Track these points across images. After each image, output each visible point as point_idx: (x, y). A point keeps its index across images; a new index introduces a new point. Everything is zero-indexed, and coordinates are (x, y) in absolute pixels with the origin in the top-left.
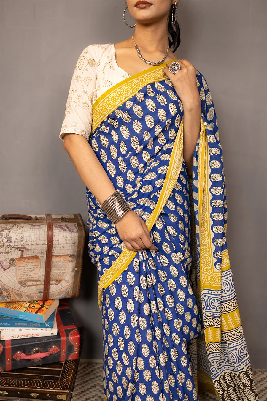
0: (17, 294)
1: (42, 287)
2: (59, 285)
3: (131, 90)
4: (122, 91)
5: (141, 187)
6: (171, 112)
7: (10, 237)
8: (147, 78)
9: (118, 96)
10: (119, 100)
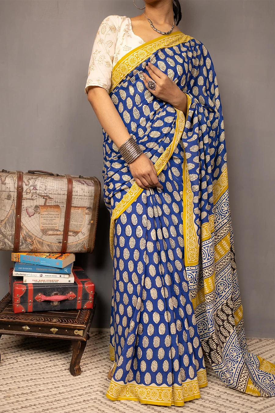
0: (39, 242)
1: (61, 237)
2: (76, 237)
3: (146, 54)
4: (139, 54)
7: (36, 185)
8: (159, 44)
9: (136, 59)
10: (136, 61)
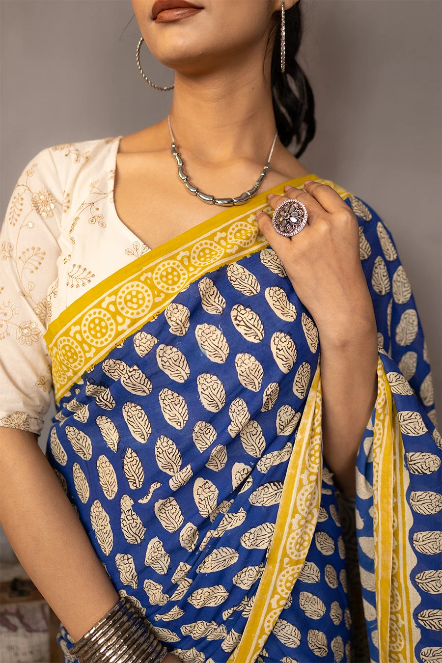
4: (122, 300)
5: (190, 593)
6: (279, 363)
8: (203, 251)
9: (108, 319)
10: (112, 330)
